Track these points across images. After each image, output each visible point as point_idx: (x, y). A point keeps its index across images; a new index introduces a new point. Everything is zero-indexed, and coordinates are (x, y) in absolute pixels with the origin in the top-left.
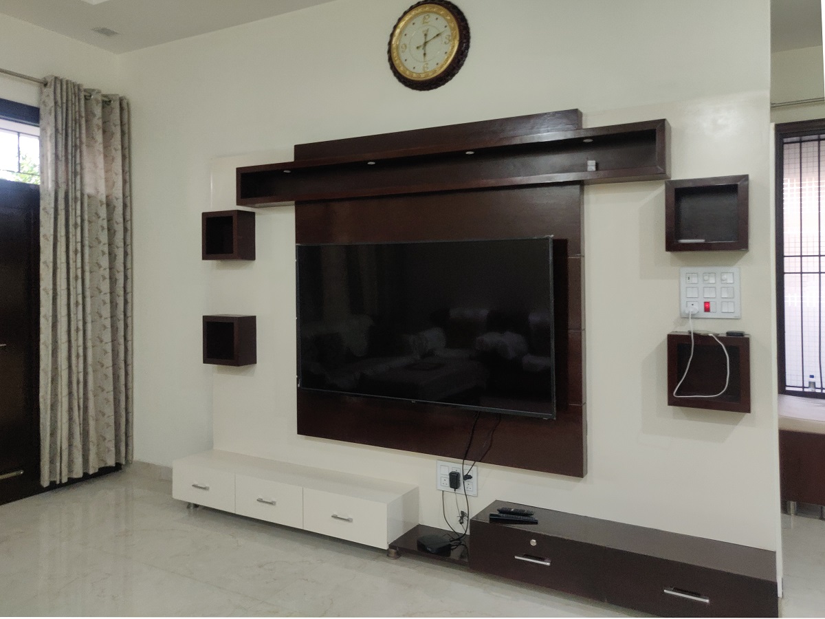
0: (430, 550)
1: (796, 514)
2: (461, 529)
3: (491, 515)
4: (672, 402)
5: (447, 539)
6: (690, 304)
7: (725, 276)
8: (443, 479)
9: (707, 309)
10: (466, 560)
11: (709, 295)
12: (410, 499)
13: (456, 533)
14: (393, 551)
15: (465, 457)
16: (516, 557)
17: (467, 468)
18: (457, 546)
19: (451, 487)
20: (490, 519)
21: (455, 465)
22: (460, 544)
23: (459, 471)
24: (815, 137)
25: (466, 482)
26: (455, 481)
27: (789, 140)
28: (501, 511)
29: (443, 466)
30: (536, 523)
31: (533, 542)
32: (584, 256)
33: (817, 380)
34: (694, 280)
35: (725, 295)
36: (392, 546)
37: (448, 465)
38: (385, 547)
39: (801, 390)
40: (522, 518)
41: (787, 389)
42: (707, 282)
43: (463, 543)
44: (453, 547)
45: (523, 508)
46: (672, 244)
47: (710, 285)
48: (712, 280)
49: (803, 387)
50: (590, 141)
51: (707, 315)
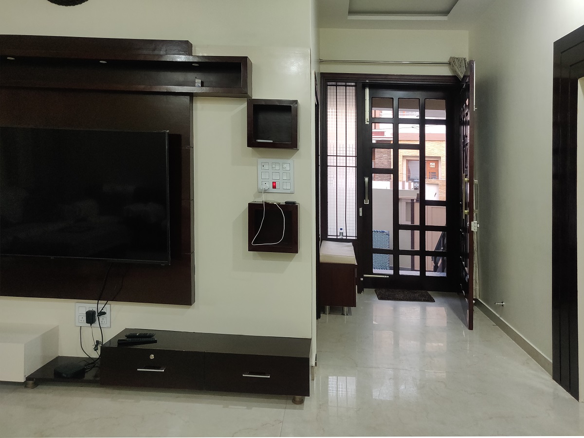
0: (64, 375)
1: (329, 314)
2: (95, 355)
3: (119, 340)
4: (251, 248)
5: (83, 364)
6: (264, 183)
7: (285, 166)
8: (80, 317)
9: (274, 187)
10: (98, 379)
11: (276, 178)
12: (50, 337)
13: (92, 359)
14: (31, 382)
15: (99, 298)
16: (138, 370)
17: (101, 306)
18: (91, 368)
19: (87, 322)
20: (118, 343)
21: (91, 305)
22: (94, 367)
23: (95, 309)
24: (344, 84)
25: (101, 318)
26: (91, 317)
27: (331, 83)
28: (128, 337)
29: (80, 308)
30: (155, 342)
31: (152, 357)
32: (193, 147)
33: (344, 231)
34: (266, 167)
35: (285, 178)
36: (28, 379)
37: (83, 306)
38: (22, 380)
39: (336, 237)
40: (144, 339)
41: (329, 237)
42: (285, 169)
43: (97, 365)
44: (87, 370)
45: (145, 332)
46: (252, 142)
47: (275, 171)
48: (277, 168)
49: (337, 236)
50: (197, 65)
51: (274, 190)
